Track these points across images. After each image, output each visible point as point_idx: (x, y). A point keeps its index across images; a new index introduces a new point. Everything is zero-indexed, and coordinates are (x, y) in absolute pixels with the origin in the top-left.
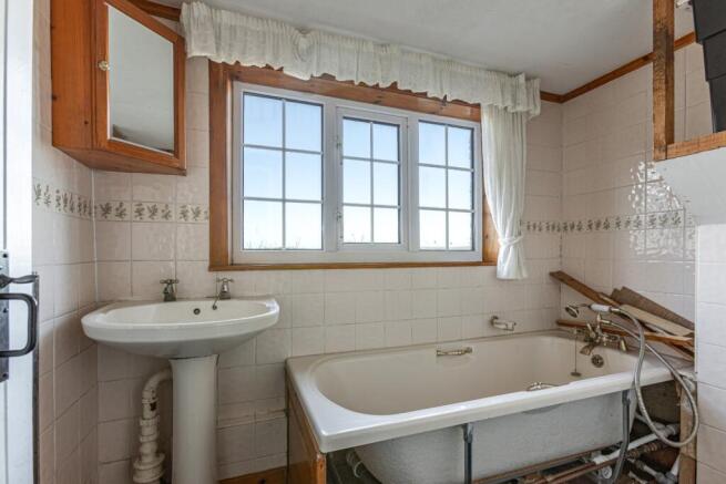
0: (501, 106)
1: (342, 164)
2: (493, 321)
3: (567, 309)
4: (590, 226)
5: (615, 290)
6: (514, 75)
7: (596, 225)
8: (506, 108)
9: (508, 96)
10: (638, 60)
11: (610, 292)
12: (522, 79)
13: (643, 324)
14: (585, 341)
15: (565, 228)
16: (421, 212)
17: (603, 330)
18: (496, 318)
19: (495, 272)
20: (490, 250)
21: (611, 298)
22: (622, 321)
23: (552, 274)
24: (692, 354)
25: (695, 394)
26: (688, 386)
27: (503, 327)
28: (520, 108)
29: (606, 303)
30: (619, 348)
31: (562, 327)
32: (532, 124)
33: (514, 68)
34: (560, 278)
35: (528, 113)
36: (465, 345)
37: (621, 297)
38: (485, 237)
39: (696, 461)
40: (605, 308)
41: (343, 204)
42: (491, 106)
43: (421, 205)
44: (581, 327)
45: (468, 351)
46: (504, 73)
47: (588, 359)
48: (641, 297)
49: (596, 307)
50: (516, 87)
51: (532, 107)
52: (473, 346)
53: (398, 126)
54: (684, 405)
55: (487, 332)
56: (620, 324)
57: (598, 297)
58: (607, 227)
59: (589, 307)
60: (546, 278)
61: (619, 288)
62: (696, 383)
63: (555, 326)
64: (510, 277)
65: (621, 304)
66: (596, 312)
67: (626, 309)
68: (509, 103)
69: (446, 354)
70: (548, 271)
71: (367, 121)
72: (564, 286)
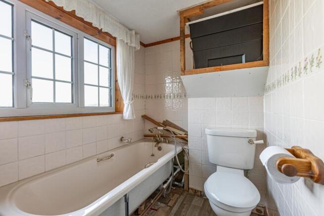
0: (125, 42)
1: (31, 50)
2: (121, 140)
3: (149, 130)
4: (155, 97)
5: (164, 121)
6: (130, 30)
7: (157, 97)
8: (127, 43)
9: (129, 38)
10: (169, 39)
11: (162, 122)
12: (134, 32)
13: (174, 132)
14: (155, 142)
15: (147, 97)
16: (85, 86)
17: (162, 137)
18: (123, 138)
19: (122, 117)
20: (119, 107)
21: (162, 124)
22: (167, 132)
23: (142, 116)
24: (187, 141)
25: (188, 153)
26: (186, 151)
27: (127, 141)
28: (133, 45)
29: (162, 126)
30: (166, 142)
31: (146, 137)
32: (137, 52)
33: (131, 26)
34: (145, 118)
35: (135, 47)
36: (110, 153)
37: (166, 123)
38: (117, 100)
39: (188, 175)
40: (162, 128)
41: (32, 77)
42: (121, 40)
43: (85, 82)
44: (154, 136)
45: (112, 156)
46: (127, 27)
47: (156, 148)
48: (172, 123)
49: (159, 128)
50: (131, 35)
51: (137, 46)
52: (113, 153)
53: (72, 37)
54: (186, 158)
55: (119, 145)
56: (166, 133)
57: (158, 124)
58: (161, 98)
59: (157, 128)
60: (140, 118)
61: (165, 120)
62: (188, 150)
63: (144, 137)
64: (130, 118)
65: (166, 126)
66: (159, 130)
67: (168, 128)
68: (129, 41)
69: (101, 160)
70: (141, 115)
71: (51, 28)
72: (146, 121)
